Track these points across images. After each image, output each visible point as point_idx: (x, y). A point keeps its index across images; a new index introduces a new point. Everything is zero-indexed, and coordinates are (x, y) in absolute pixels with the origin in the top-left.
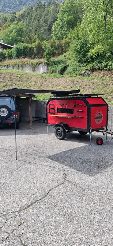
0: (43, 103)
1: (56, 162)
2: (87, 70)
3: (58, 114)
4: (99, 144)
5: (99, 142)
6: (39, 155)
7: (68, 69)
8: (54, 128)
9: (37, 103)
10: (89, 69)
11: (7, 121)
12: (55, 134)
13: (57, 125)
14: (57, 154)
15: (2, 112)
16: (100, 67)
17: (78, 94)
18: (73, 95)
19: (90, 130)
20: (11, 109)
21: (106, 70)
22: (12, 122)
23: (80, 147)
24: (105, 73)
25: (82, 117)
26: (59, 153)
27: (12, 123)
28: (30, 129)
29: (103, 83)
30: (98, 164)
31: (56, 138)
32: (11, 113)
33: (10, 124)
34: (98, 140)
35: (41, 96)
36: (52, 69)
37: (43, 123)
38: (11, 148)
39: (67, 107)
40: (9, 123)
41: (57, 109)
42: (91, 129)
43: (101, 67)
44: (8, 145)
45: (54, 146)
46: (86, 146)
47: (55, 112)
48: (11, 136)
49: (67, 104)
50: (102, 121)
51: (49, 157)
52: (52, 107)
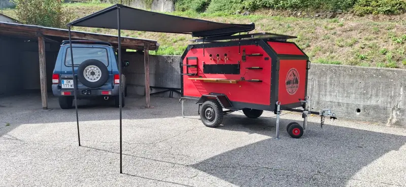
0: (169, 61)
1: (215, 177)
2: (244, 8)
3: (205, 77)
4: (293, 136)
5: (295, 131)
6: (173, 161)
7: (210, 6)
8: (198, 104)
9: (159, 62)
10: (248, 7)
11: (101, 93)
12: (199, 117)
13: (204, 99)
14: (213, 159)
15: (90, 73)
16: (266, 4)
17: (250, 33)
18: (240, 35)
19: (276, 106)
20: (109, 69)
21: (278, 8)
22: (110, 93)
23: (258, 143)
24: (276, 13)
25: (259, 81)
26: (217, 156)
27: (109, 96)
28: (146, 107)
29: (280, 25)
30: (314, 180)
31: (201, 123)
32: (108, 76)
33: (106, 98)
34: (292, 129)
35: (165, 49)
36: (181, 6)
37: (170, 97)
38: (108, 147)
39: (226, 60)
40: (104, 96)
41: (205, 66)
42: (279, 106)
43: (268, 3)
44: (102, 139)
45: (203, 141)
46: (269, 139)
47: (200, 72)
48: (109, 121)
49: (226, 55)
50: (297, 88)
51: (196, 166)
52: (192, 62)
